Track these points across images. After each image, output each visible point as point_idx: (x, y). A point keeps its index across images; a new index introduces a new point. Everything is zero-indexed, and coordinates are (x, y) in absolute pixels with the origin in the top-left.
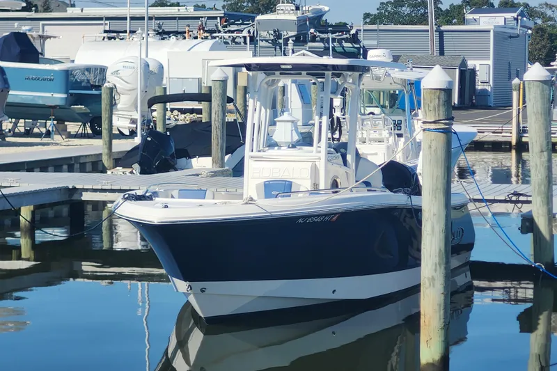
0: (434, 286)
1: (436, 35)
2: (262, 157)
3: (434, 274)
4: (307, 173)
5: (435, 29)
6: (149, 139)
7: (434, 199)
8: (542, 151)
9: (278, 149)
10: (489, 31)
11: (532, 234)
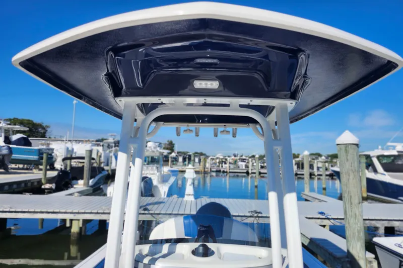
6: (61, 173)
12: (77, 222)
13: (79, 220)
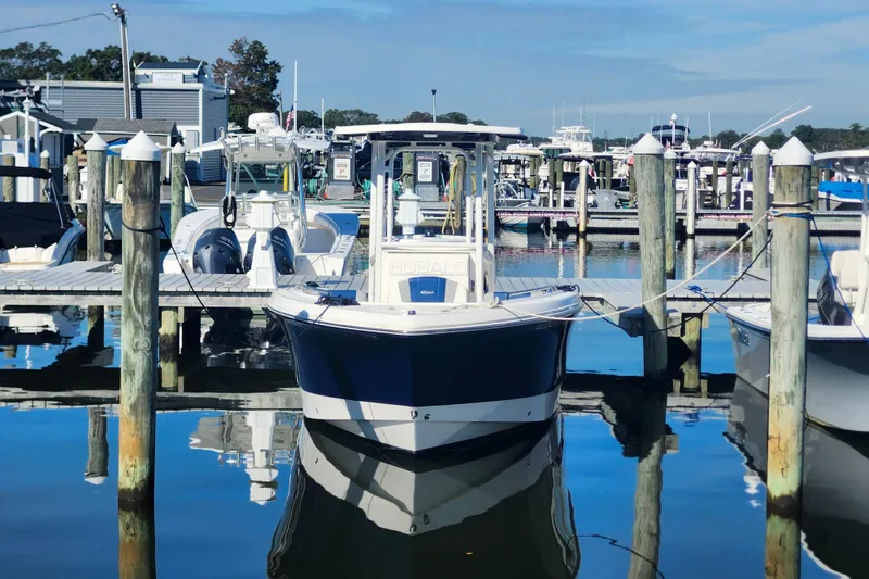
0: (793, 404)
1: (132, 94)
2: (396, 248)
3: (793, 388)
5: (130, 87)
7: (794, 298)
8: (657, 238)
10: (197, 91)
11: (642, 337)
12: (171, 313)
13: (176, 309)
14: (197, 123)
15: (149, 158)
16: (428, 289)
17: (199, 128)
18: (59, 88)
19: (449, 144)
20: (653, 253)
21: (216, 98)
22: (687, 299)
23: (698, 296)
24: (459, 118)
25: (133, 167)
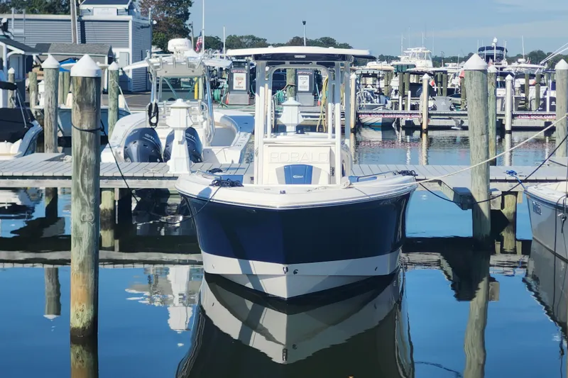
1: (78, 24)
2: (274, 143)
4: (326, 158)
5: (76, 19)
8: (482, 134)
9: (284, 135)
10: (128, 21)
11: (471, 210)
12: (109, 192)
13: (113, 190)
14: (127, 47)
15: (92, 75)
16: (299, 174)
17: (129, 50)
18: (22, 20)
19: (315, 62)
20: (479, 145)
21: (142, 27)
22: (506, 181)
23: (513, 178)
24: (328, 42)
25: (80, 82)
